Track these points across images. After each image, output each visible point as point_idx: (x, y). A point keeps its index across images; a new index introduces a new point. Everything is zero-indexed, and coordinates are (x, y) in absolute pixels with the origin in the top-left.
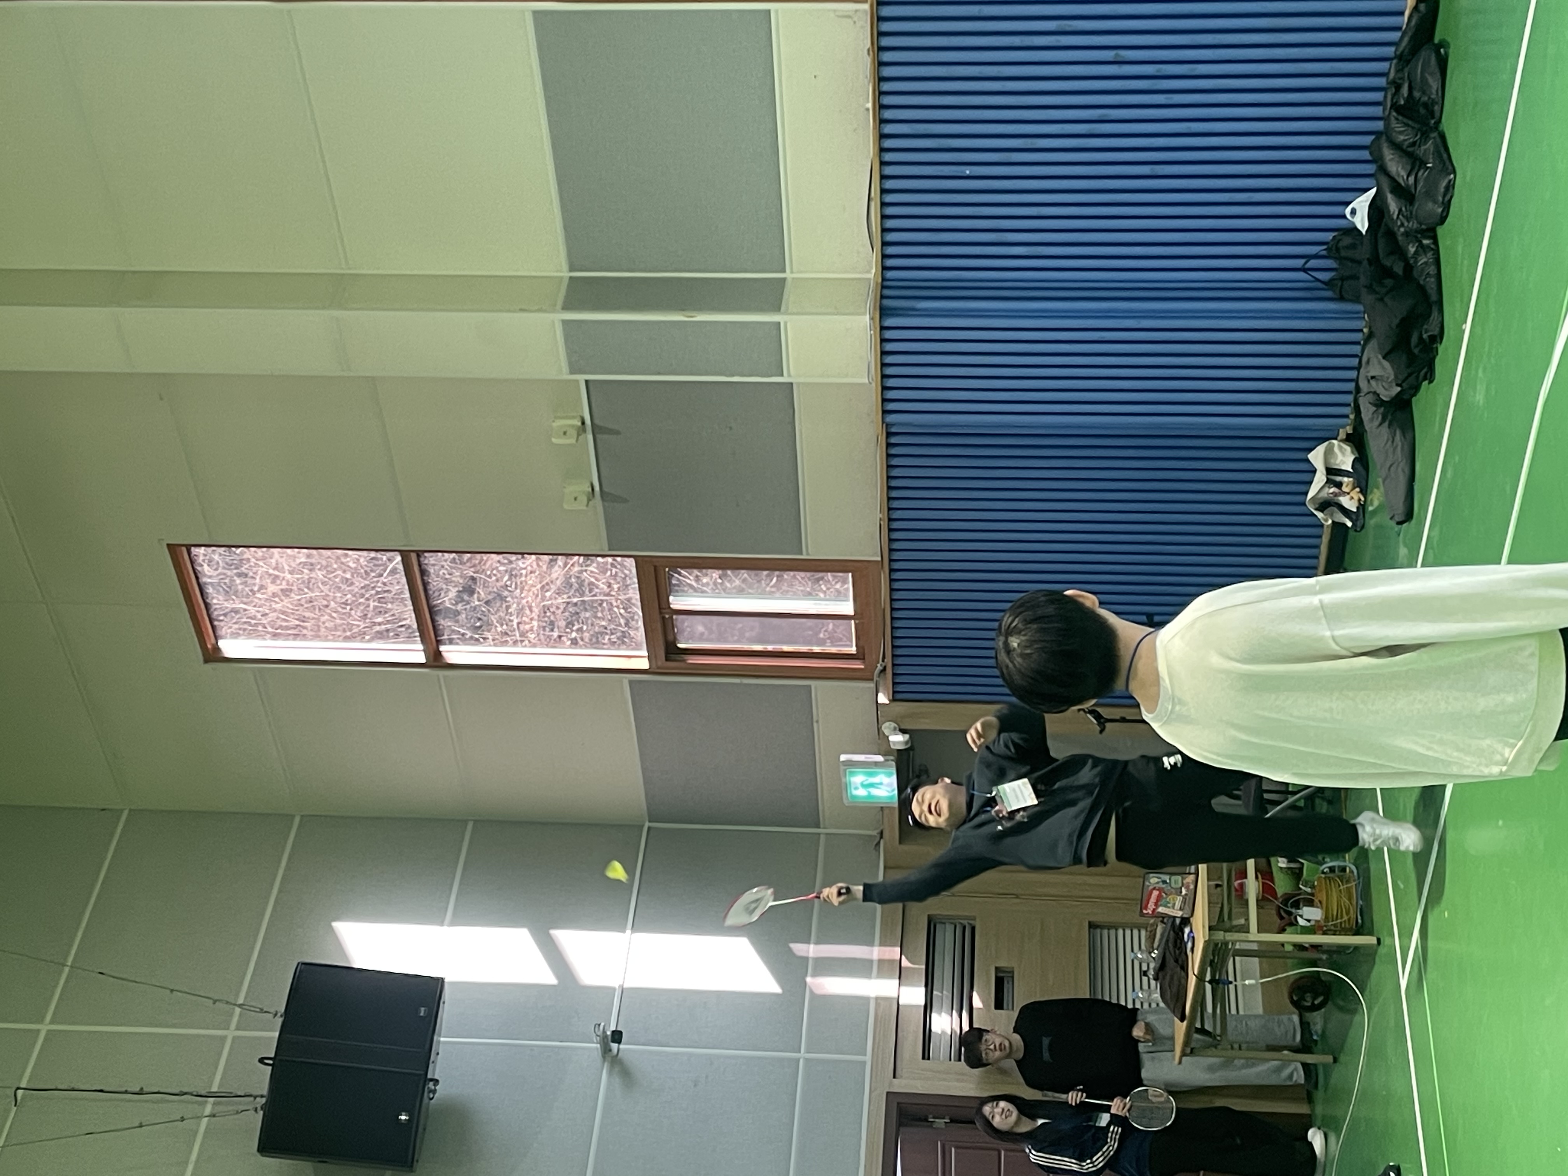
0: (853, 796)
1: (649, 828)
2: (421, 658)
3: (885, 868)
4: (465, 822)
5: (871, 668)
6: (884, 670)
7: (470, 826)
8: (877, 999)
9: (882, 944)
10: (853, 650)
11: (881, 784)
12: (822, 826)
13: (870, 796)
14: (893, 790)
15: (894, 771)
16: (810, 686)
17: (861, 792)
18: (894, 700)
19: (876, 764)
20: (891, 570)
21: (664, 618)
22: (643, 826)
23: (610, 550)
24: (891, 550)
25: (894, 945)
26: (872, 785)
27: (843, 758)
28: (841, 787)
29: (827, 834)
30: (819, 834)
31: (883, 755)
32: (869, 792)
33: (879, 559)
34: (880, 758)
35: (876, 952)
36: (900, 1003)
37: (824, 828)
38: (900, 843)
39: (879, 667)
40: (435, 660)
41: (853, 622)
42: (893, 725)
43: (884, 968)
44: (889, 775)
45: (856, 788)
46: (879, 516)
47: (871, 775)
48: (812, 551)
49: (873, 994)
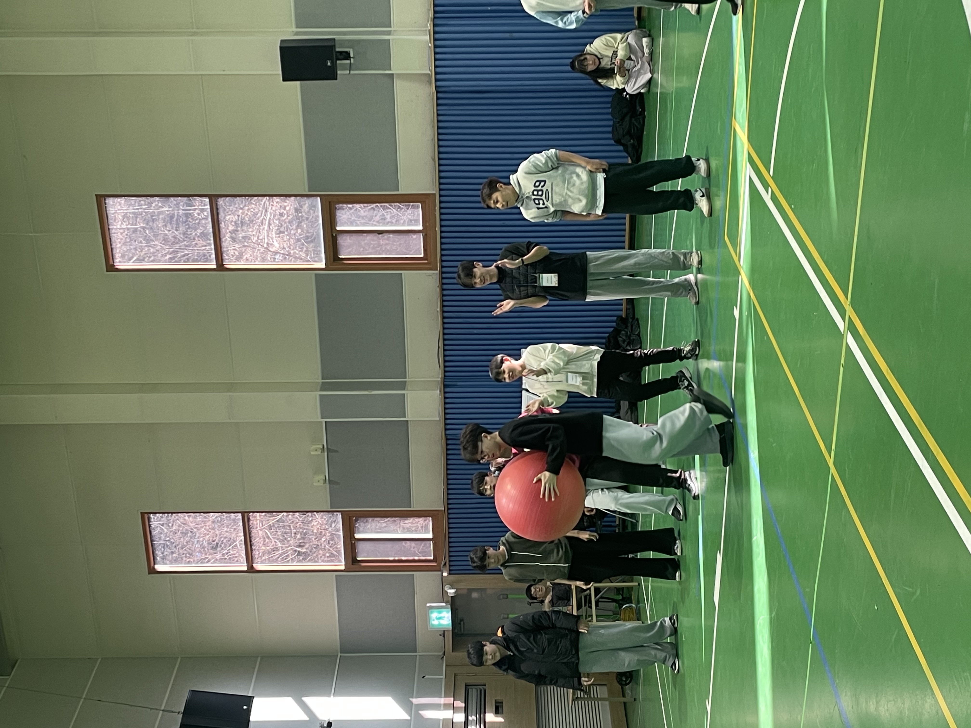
0: (433, 625)
1: (340, 656)
2: (245, 569)
3: (446, 666)
4: (257, 657)
5: (439, 565)
6: (445, 564)
7: (259, 659)
8: (444, 720)
9: (445, 697)
10: (432, 558)
11: (444, 617)
12: (417, 651)
13: (440, 624)
14: (449, 620)
15: (450, 610)
16: (413, 575)
17: (435, 622)
18: (449, 574)
19: (442, 607)
20: (448, 514)
21: (352, 543)
22: (338, 655)
23: (331, 508)
24: (448, 504)
25: (451, 697)
26: (440, 618)
27: (428, 605)
28: (427, 619)
29: (420, 655)
30: (416, 655)
31: (445, 603)
32: (439, 622)
33: (443, 509)
34: (444, 604)
35: (442, 701)
36: (454, 721)
37: (419, 652)
38: (452, 652)
39: (443, 563)
40: (251, 569)
41: (432, 542)
42: (449, 586)
43: (446, 707)
44: (448, 612)
45: (434, 620)
46: (443, 487)
47: (440, 612)
48: (415, 507)
49: (441, 718)
